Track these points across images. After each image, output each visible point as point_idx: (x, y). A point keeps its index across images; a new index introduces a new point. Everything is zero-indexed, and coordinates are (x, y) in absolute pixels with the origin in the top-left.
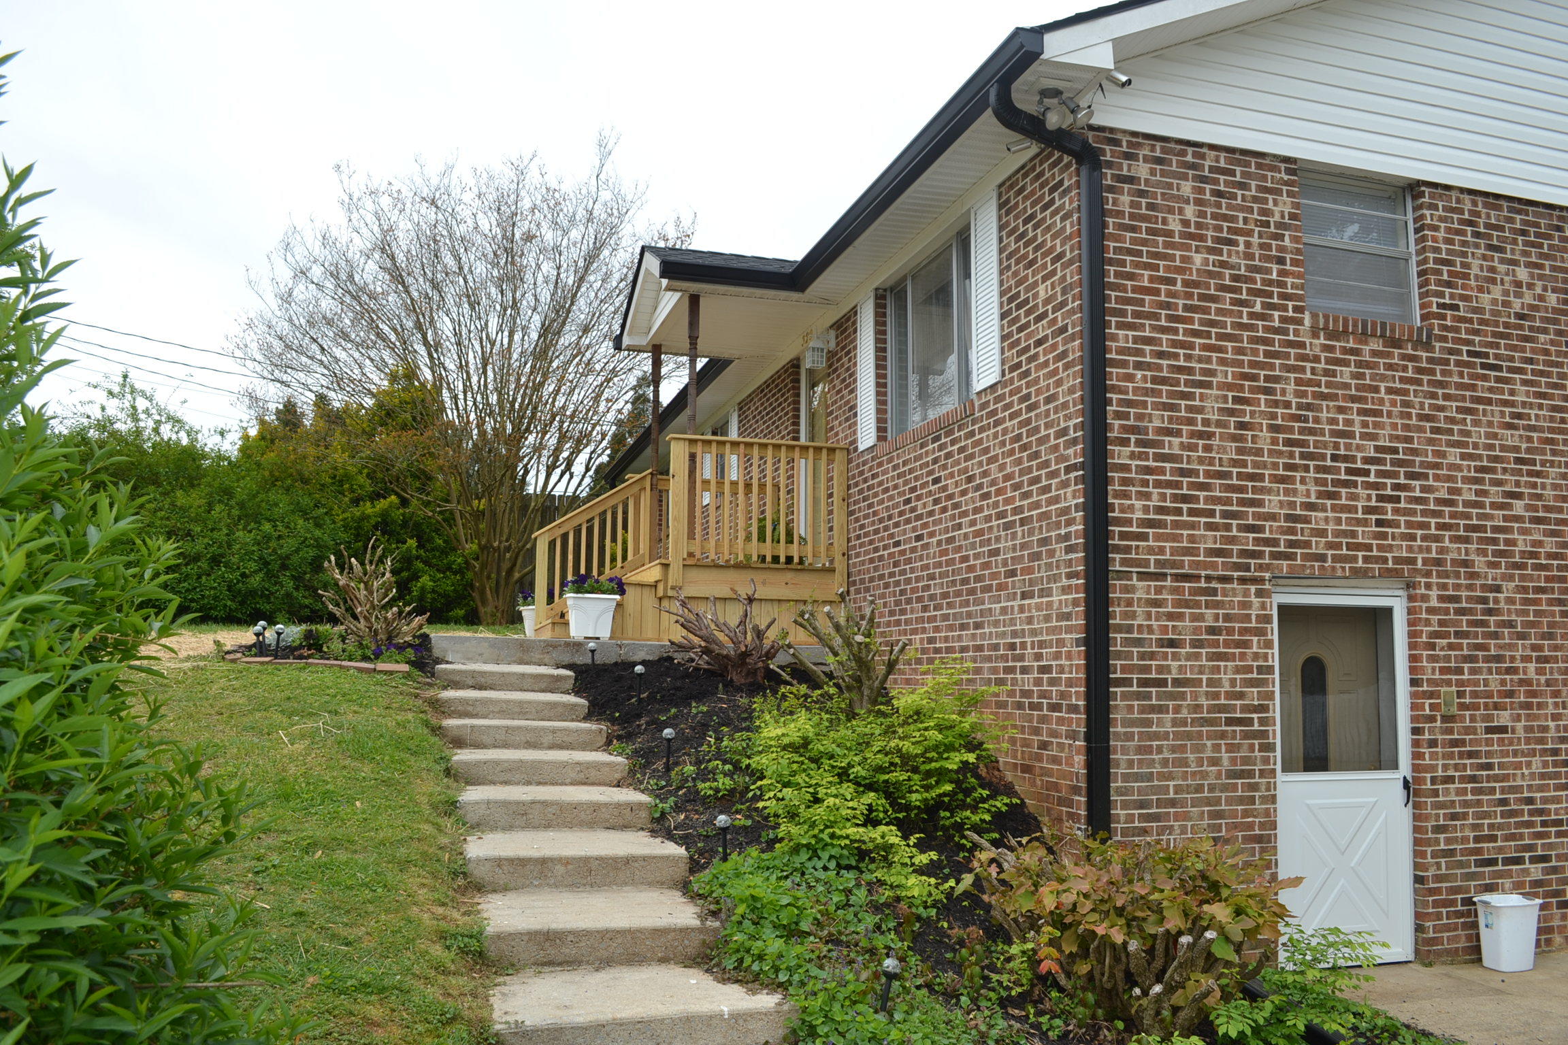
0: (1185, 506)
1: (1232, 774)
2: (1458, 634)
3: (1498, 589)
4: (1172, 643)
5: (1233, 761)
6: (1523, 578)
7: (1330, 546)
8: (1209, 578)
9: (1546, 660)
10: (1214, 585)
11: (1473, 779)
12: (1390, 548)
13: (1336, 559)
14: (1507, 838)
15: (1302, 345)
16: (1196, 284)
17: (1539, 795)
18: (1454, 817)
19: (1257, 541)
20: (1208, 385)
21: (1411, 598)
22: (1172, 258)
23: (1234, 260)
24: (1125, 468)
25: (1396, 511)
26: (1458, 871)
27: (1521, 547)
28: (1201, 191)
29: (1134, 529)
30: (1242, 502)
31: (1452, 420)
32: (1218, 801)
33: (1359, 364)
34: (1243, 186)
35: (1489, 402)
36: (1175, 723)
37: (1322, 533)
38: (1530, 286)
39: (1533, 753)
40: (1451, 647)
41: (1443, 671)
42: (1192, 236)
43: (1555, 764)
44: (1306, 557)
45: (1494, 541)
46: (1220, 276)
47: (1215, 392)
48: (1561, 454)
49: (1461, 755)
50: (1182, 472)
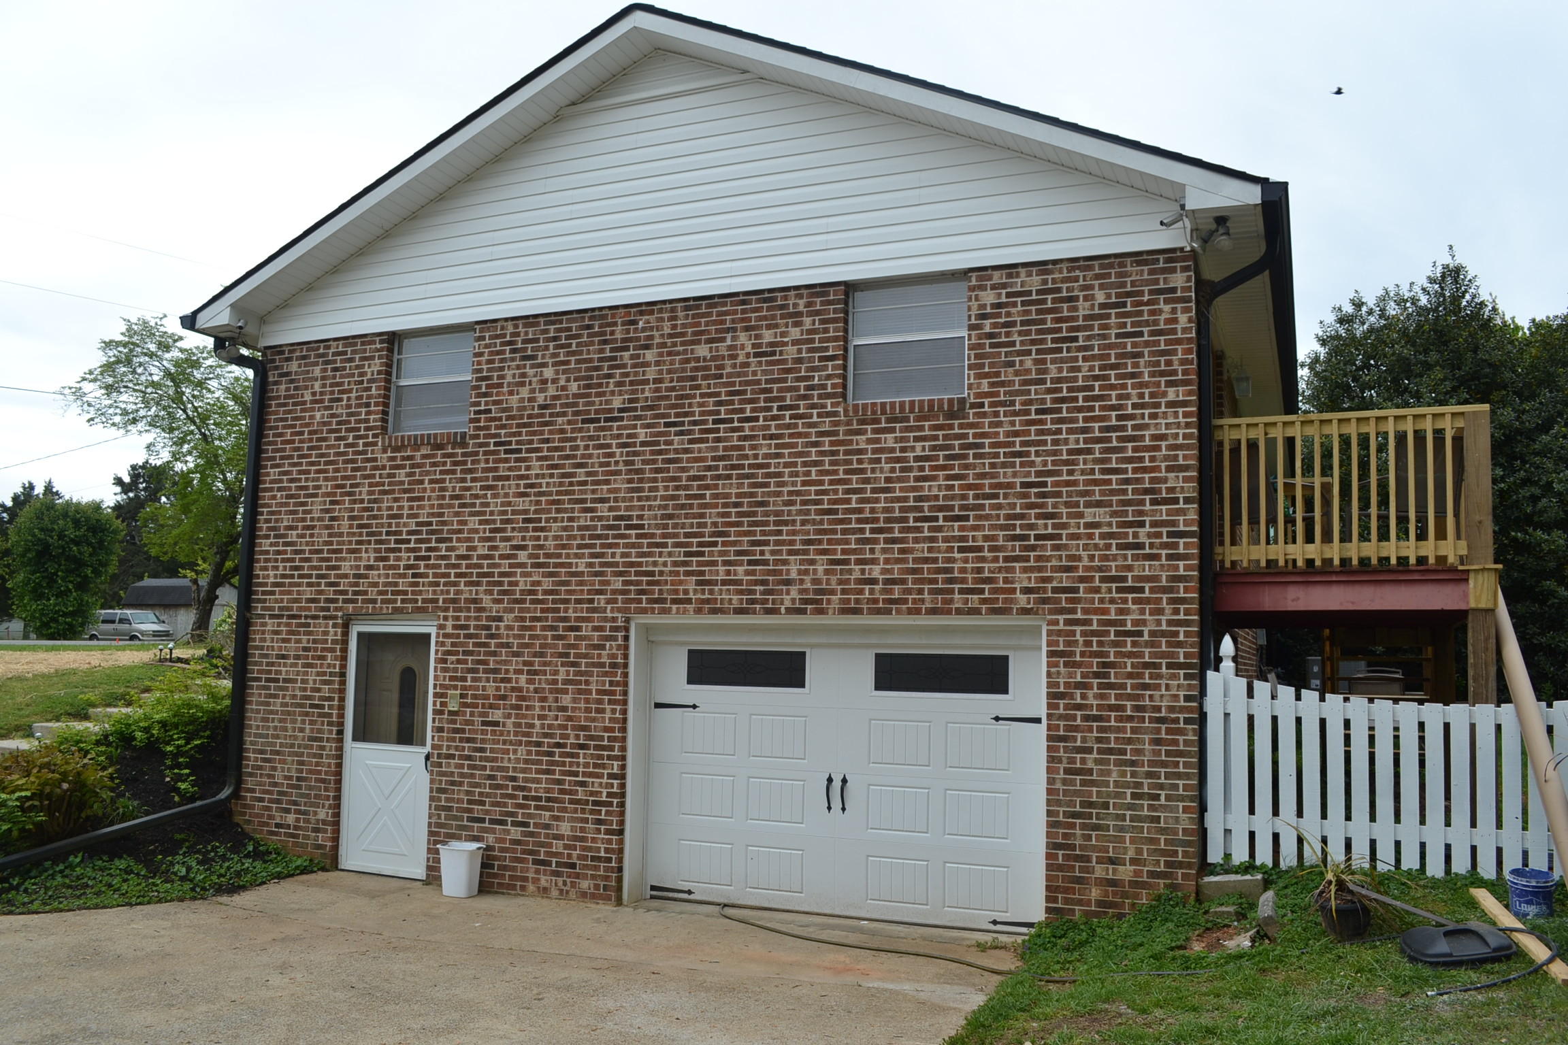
1: (311, 739)
2: (465, 653)
3: (500, 619)
5: (312, 730)
6: (521, 610)
7: (380, 593)
8: (306, 617)
9: (536, 673)
10: (308, 621)
11: (469, 758)
12: (420, 593)
13: (383, 601)
15: (378, 459)
16: (315, 432)
17: (521, 775)
18: (453, 783)
19: (334, 592)
20: (318, 495)
21: (438, 627)
22: (305, 418)
24: (267, 552)
25: (427, 566)
26: (454, 823)
27: (521, 587)
28: (325, 370)
29: (269, 589)
30: (326, 568)
31: (476, 496)
33: (411, 466)
34: (350, 360)
35: (508, 478)
37: (376, 585)
38: (554, 381)
39: (520, 743)
40: (459, 661)
41: (452, 679)
42: (316, 402)
43: (538, 753)
44: (364, 601)
45: (500, 583)
46: (330, 423)
47: (320, 499)
48: (565, 511)
49: (461, 740)
50: (296, 552)
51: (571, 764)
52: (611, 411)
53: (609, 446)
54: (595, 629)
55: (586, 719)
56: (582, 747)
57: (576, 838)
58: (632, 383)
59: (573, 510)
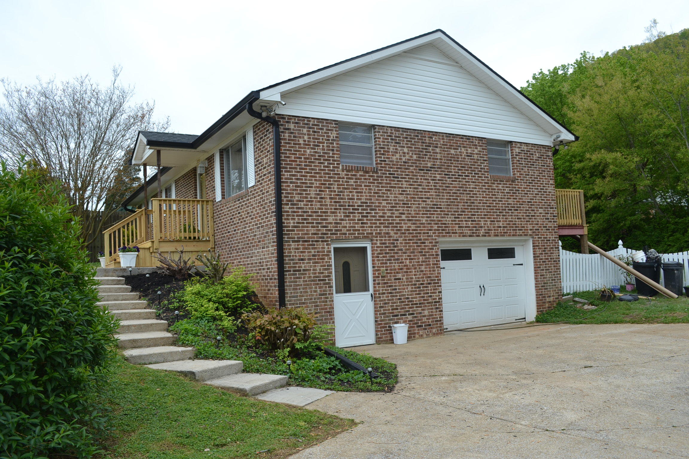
0: (305, 222)
1: (320, 295)
2: (386, 253)
3: (397, 240)
4: (302, 260)
5: (321, 291)
6: (405, 237)
7: (348, 230)
8: (312, 241)
9: (412, 259)
10: (314, 243)
11: (391, 293)
12: (365, 230)
13: (349, 234)
14: (401, 309)
15: (339, 174)
16: (308, 158)
17: (410, 297)
18: (385, 304)
19: (326, 230)
20: (312, 187)
21: (372, 244)
22: (301, 151)
23: (319, 151)
24: (288, 212)
25: (367, 220)
26: (387, 319)
27: (404, 228)
28: (309, 131)
29: (291, 229)
30: (322, 220)
31: (384, 193)
32: (317, 302)
33: (356, 179)
34: (322, 129)
35: (395, 187)
36: (304, 281)
37: (345, 227)
38: (408, 153)
39: (409, 285)
40: (384, 257)
41: (381, 263)
42: (306, 145)
43: (415, 288)
44: (340, 234)
45: (396, 227)
46: (315, 156)
47: (314, 189)
48: (417, 201)
49: (387, 287)
50: (304, 212)
51: (426, 290)
52: (427, 167)
53: (428, 179)
54: (430, 243)
55: (430, 274)
56: (429, 284)
57: (430, 315)
58: (433, 159)
59: (419, 201)
